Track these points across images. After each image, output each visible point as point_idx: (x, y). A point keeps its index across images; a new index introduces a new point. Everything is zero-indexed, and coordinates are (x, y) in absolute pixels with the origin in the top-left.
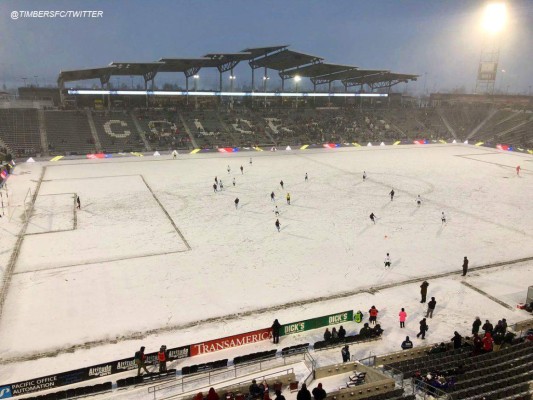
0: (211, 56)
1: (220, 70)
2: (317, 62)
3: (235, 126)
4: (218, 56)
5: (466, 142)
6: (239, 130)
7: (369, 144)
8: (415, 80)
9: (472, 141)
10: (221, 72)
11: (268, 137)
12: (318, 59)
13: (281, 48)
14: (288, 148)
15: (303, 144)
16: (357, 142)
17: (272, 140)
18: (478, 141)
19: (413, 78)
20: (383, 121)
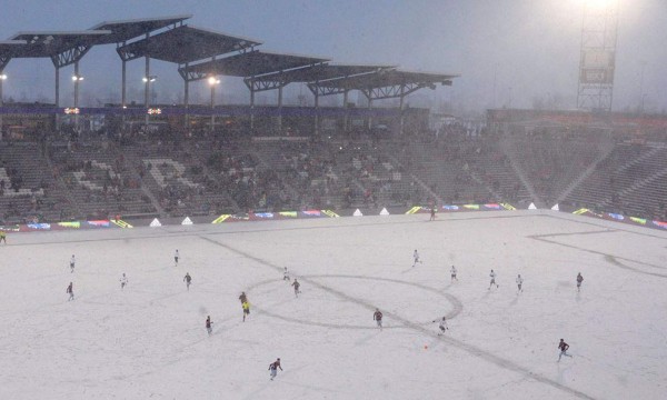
0: (29, 37)
1: (55, 62)
2: (248, 50)
3: (79, 175)
4: (42, 37)
5: (556, 207)
6: (87, 184)
7: (358, 213)
8: (449, 83)
9: (567, 206)
10: (57, 67)
11: (146, 199)
12: (249, 44)
13: (173, 21)
14: (187, 221)
15: (219, 214)
16: (332, 208)
17: (155, 204)
18: (578, 207)
19: (446, 80)
20: (388, 166)
